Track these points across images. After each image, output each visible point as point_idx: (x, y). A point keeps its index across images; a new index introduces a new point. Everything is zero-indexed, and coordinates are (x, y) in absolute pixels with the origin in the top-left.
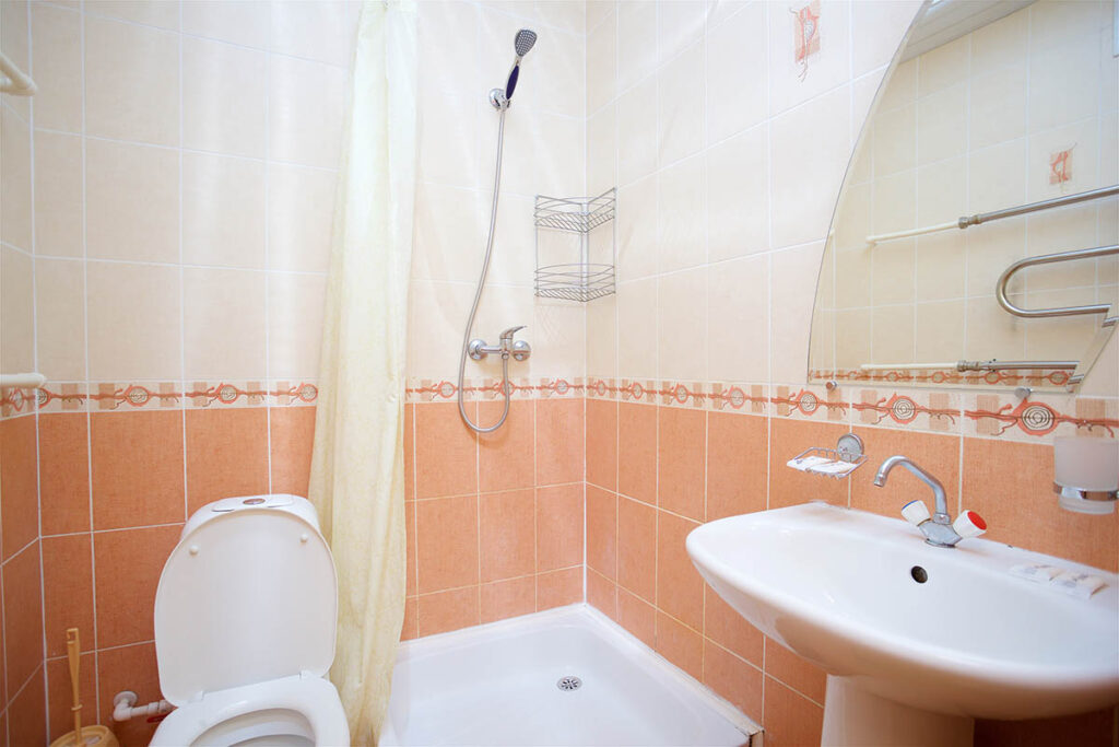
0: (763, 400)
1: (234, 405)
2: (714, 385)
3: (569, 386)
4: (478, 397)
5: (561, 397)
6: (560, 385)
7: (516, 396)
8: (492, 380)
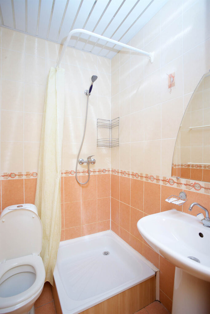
0: (159, 180)
1: (15, 178)
2: (146, 174)
3: (106, 171)
4: (81, 174)
5: (104, 174)
6: (104, 170)
7: (92, 174)
8: (85, 170)
